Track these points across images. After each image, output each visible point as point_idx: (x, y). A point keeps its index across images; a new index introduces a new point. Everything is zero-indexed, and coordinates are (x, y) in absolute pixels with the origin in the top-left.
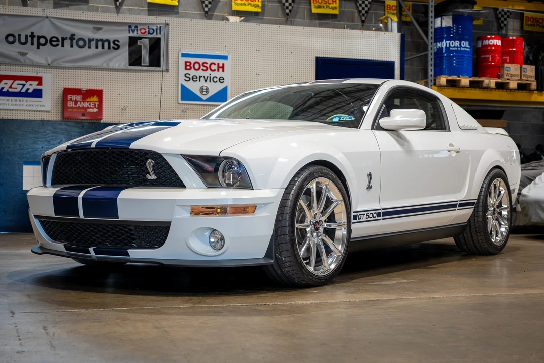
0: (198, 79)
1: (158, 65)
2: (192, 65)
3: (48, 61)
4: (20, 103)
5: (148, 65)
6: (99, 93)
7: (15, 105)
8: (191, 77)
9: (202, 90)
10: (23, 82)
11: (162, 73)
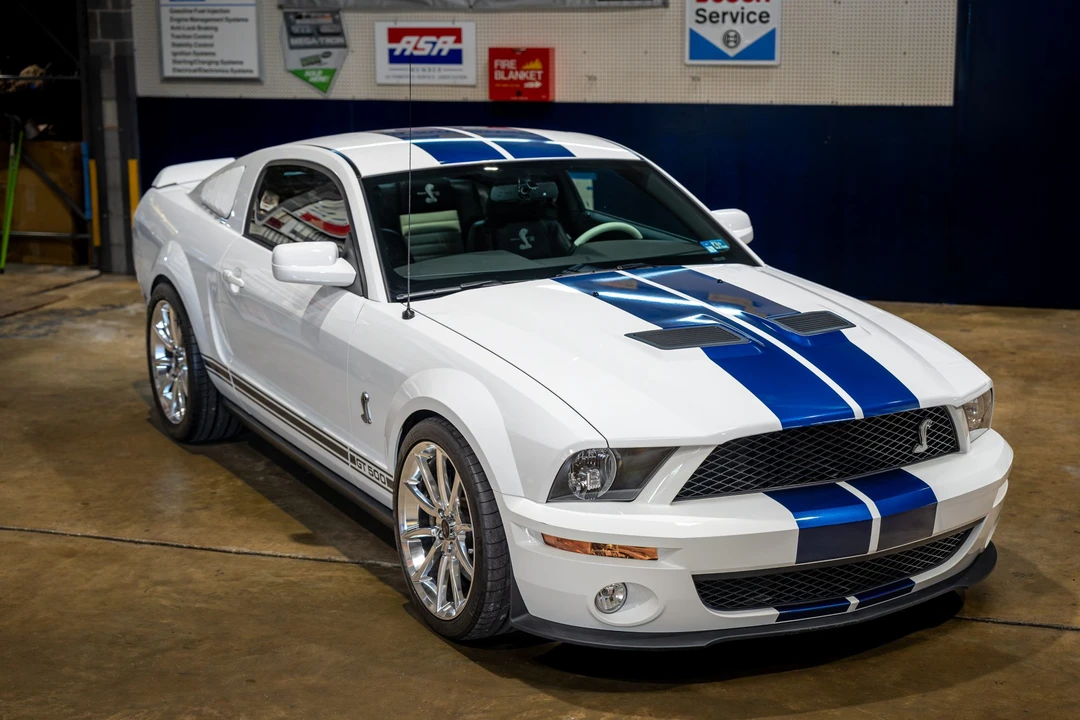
0: (720, 19)
3: (469, 2)
4: (431, 74)
6: (544, 55)
7: (424, 77)
8: (707, 14)
9: (726, 39)
10: (433, 39)
11: (656, 10)
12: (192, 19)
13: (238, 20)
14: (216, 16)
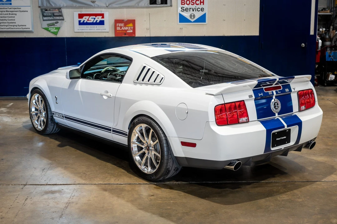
0: (189, 10)
1: (166, 3)
2: (185, 2)
3: (106, 5)
4: (93, 28)
5: (160, 3)
6: (133, 22)
7: (91, 29)
8: (185, 9)
9: (191, 16)
10: (94, 17)
11: (168, 7)
12: (7, 11)
13: (24, 11)
14: (16, 10)
